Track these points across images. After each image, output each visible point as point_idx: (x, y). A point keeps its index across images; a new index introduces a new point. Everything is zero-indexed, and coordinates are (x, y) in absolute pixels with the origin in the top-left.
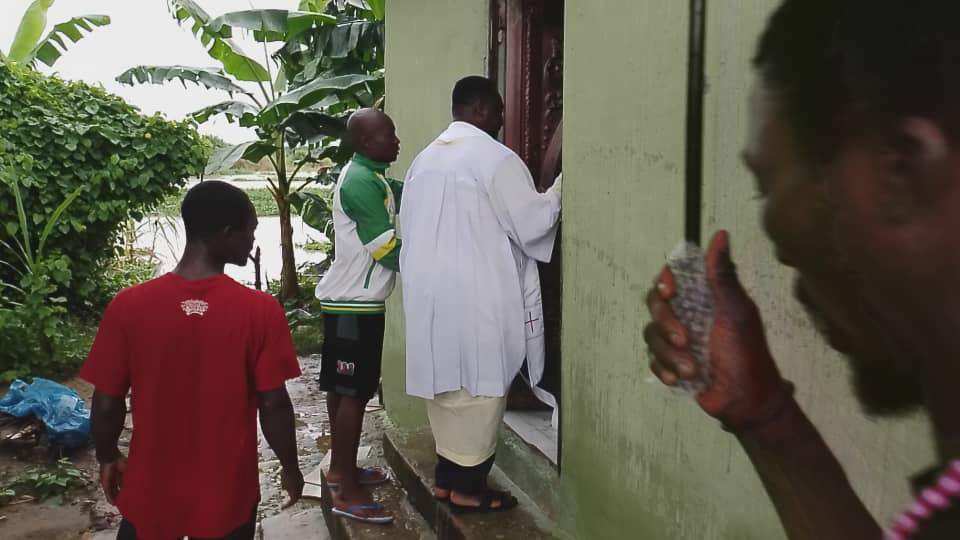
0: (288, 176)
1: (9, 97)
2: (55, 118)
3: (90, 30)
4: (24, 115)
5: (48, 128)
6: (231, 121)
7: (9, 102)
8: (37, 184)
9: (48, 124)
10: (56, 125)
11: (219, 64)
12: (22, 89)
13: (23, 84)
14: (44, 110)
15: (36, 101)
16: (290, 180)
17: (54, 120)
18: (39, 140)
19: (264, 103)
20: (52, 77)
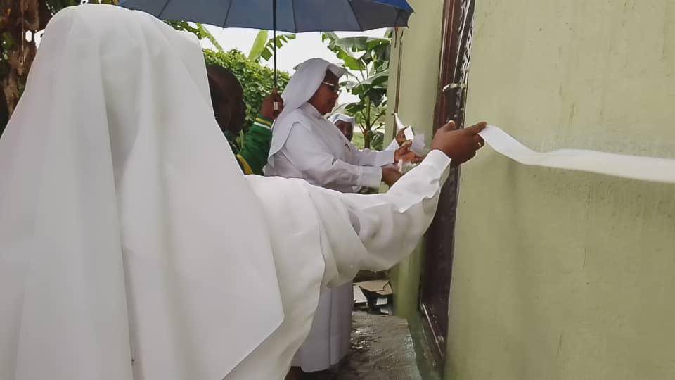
0: (371, 122)
1: (244, 77)
2: (263, 88)
3: (286, 42)
4: (250, 86)
5: (259, 93)
6: (348, 91)
7: (244, 79)
8: (251, 119)
9: (259, 91)
10: (263, 91)
11: (342, 61)
12: (250, 73)
13: (251, 71)
14: (259, 84)
15: (256, 79)
16: (373, 124)
17: (262, 89)
18: (255, 98)
19: (361, 80)
20: (265, 67)
